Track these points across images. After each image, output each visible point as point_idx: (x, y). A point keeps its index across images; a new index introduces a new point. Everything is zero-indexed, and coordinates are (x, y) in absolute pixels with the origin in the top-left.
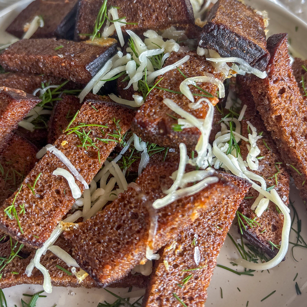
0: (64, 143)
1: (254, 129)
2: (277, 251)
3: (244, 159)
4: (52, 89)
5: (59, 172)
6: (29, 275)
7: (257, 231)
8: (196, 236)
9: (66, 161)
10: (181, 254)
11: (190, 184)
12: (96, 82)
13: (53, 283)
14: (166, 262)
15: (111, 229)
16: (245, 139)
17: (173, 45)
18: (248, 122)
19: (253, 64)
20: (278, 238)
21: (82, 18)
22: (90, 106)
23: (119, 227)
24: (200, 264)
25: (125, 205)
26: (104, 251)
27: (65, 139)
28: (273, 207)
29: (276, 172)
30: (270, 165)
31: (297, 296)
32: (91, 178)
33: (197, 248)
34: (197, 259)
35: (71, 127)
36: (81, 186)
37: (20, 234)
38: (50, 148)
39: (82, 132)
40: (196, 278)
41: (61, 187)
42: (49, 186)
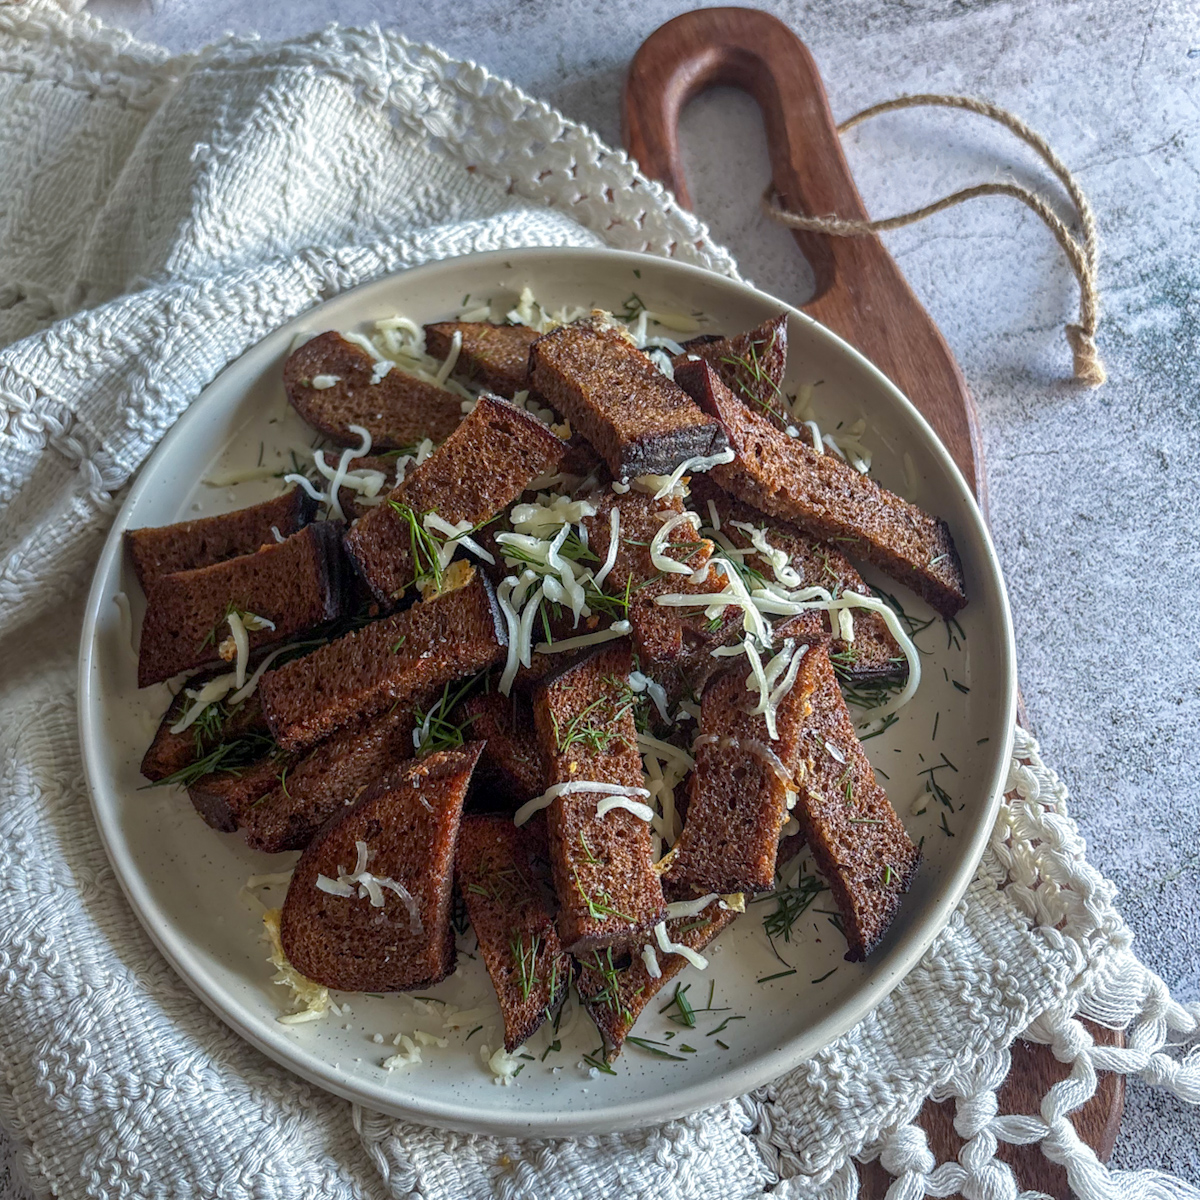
0: (573, 767)
1: (749, 527)
2: (905, 663)
3: (773, 579)
4: (436, 715)
5: (604, 808)
6: (659, 974)
7: (865, 661)
8: (814, 732)
9: (595, 786)
10: (818, 769)
11: (780, 679)
12: (519, 650)
13: (699, 951)
14: (812, 793)
15: (725, 814)
16: (752, 551)
17: (579, 508)
18: (732, 523)
20: (893, 646)
21: (372, 567)
22: (559, 689)
23: (733, 805)
24: (846, 759)
25: (716, 772)
26: (740, 847)
27: (569, 762)
28: (859, 613)
29: (823, 562)
30: (807, 558)
31: (968, 697)
32: (641, 779)
33: (827, 745)
34: (838, 757)
35: (562, 740)
36: (640, 799)
37: (632, 926)
38: (564, 789)
39: (580, 732)
40: (856, 780)
41: (620, 824)
42: (605, 837)
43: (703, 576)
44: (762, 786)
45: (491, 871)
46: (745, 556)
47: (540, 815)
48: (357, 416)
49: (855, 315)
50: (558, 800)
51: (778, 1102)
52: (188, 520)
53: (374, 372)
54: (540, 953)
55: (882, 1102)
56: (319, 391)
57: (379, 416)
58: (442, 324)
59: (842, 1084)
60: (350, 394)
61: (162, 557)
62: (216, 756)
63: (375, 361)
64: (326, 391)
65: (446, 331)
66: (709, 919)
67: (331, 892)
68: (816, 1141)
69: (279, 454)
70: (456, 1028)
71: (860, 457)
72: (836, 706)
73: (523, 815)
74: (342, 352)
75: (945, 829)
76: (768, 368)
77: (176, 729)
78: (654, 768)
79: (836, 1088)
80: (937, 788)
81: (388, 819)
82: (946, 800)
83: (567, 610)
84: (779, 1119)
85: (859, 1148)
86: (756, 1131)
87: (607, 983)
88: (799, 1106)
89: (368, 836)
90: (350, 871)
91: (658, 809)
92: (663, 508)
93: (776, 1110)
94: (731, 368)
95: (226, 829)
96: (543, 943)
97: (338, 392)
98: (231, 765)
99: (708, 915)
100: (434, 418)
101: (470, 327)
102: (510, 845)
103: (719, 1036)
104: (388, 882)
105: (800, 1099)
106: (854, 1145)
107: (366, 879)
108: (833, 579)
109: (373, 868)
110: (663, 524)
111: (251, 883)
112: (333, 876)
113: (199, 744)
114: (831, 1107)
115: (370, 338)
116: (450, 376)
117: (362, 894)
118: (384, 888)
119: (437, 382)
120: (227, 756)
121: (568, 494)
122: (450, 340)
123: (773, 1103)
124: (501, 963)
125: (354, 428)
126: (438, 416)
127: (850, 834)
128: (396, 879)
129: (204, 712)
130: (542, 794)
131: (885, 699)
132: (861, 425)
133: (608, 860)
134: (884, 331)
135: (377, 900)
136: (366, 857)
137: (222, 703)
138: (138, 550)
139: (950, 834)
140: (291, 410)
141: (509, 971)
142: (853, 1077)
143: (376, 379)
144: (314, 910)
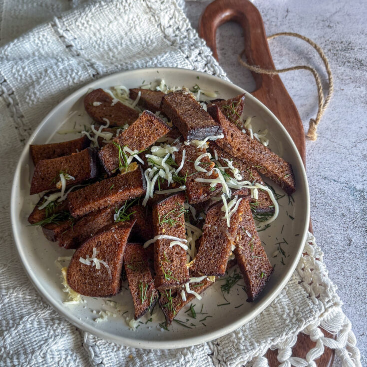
0: (164, 230)
1: (227, 160)
2: (274, 208)
3: (234, 177)
4: (122, 210)
5: (172, 244)
6: (186, 300)
7: (261, 206)
8: (242, 227)
9: (170, 237)
10: (242, 239)
12: (150, 192)
13: (199, 294)
14: (240, 246)
15: (211, 250)
16: (227, 168)
17: (173, 149)
18: (222, 158)
19: (215, 135)
20: (271, 201)
22: (161, 205)
23: (214, 247)
24: (252, 237)
25: (209, 236)
26: (215, 261)
27: (162, 228)
28: (260, 190)
29: (250, 173)
30: (245, 172)
31: (293, 221)
32: (185, 236)
33: (246, 231)
34: (250, 235)
35: (161, 221)
36: (184, 243)
37: (178, 283)
38: (160, 237)
39: (167, 219)
40: (255, 244)
41: (177, 250)
42: (172, 254)
43: (211, 173)
44: (224, 242)
45: (135, 261)
46: (225, 169)
47: (152, 245)
48: (106, 116)
49: (268, 97)
50: (158, 241)
51: (221, 345)
52: (50, 143)
53: (112, 102)
54: (148, 289)
55: (254, 348)
56: (95, 107)
57: (113, 116)
58: (135, 89)
59: (241, 341)
60: (104, 108)
61: (41, 154)
62: (52, 218)
63: (113, 99)
64: (97, 107)
65: (136, 91)
66: (203, 284)
67: (84, 263)
68: (231, 359)
69: (80, 126)
70: (119, 311)
71: (265, 141)
72: (250, 220)
73: (146, 245)
74: (103, 95)
75: (283, 262)
76: (238, 111)
77: (40, 208)
78: (190, 233)
79: (240, 343)
80: (281, 249)
81: (104, 242)
82: (283, 253)
83: (166, 181)
84: (220, 351)
85: (246, 363)
86: (212, 354)
87: (169, 301)
88: (227, 347)
89: (97, 246)
90: (90, 257)
91: (190, 247)
92: (200, 151)
93: (219, 348)
94: (225, 109)
95: (53, 240)
96: (149, 286)
97: (101, 108)
98: (57, 221)
99: (203, 282)
100: (129, 118)
101: (144, 91)
102: (142, 254)
103: (204, 322)
104: (102, 262)
105: (228, 345)
106: (244, 362)
107: (95, 260)
108: (253, 179)
109: (98, 257)
110: (199, 156)
111: (59, 259)
112: (85, 258)
113: (47, 214)
114: (237, 348)
115: (112, 92)
116: (136, 105)
117: (93, 265)
118: (101, 263)
119: (132, 107)
120: (55, 218)
121: (170, 144)
122: (137, 94)
123: (219, 345)
124: (135, 291)
125: (105, 119)
126: (131, 117)
127: (251, 261)
128: (105, 261)
129: (49, 204)
130: (153, 238)
131: (267, 219)
132: (266, 131)
133: (172, 261)
134: (276, 102)
135: (98, 267)
136: (96, 253)
137: (55, 201)
138: (34, 151)
139: (284, 264)
140: (86, 112)
141: (138, 294)
142: (245, 339)
143: (113, 104)
144: (78, 269)
